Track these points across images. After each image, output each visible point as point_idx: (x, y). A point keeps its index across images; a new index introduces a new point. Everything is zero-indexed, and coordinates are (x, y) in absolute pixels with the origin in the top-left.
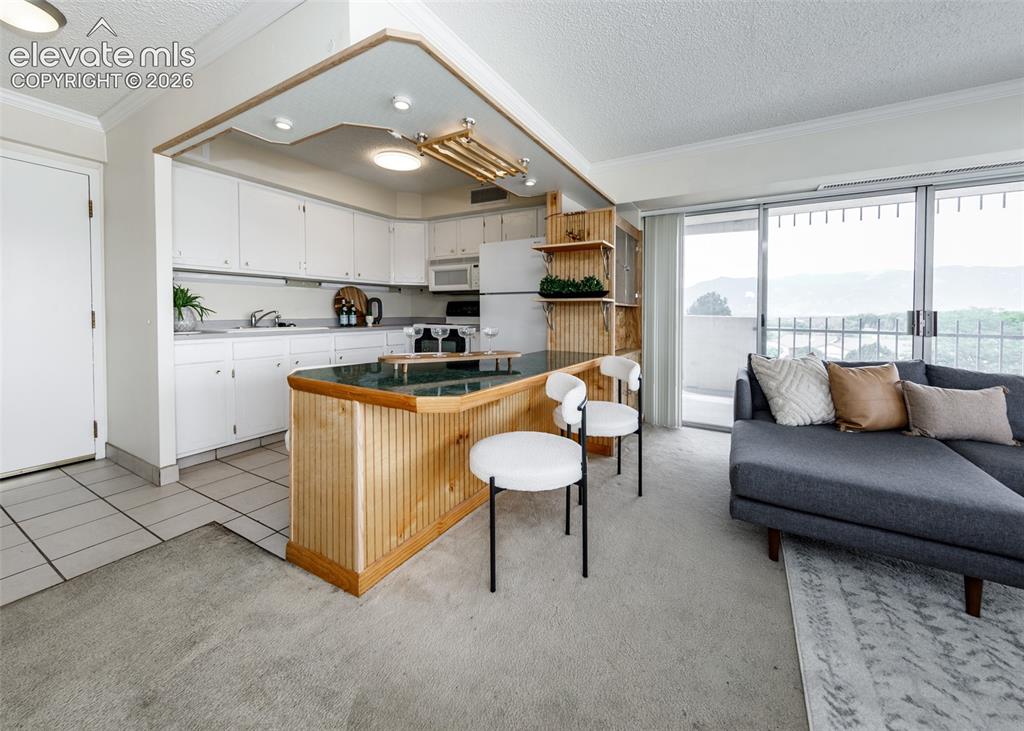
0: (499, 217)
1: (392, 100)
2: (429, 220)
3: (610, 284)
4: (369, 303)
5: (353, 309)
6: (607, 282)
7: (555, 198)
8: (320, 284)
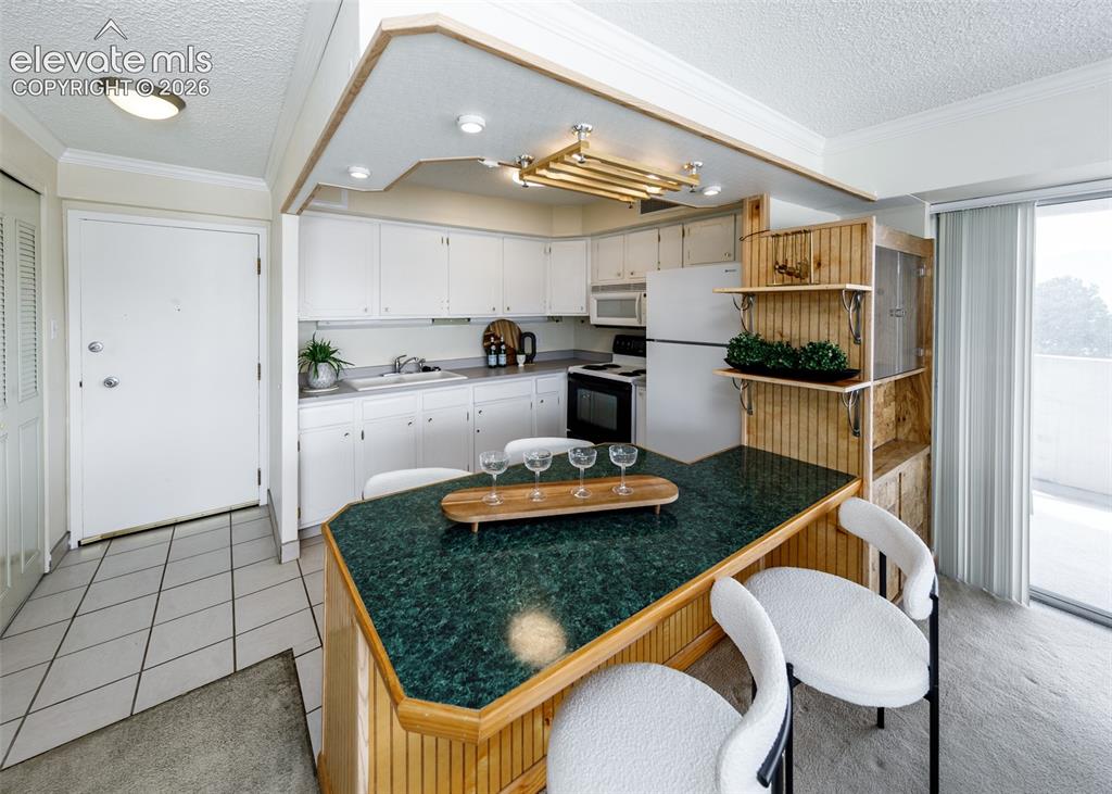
0: (680, 228)
1: (456, 122)
2: (592, 235)
3: (863, 355)
4: (522, 336)
5: (503, 347)
6: (855, 349)
7: (757, 206)
8: (469, 319)
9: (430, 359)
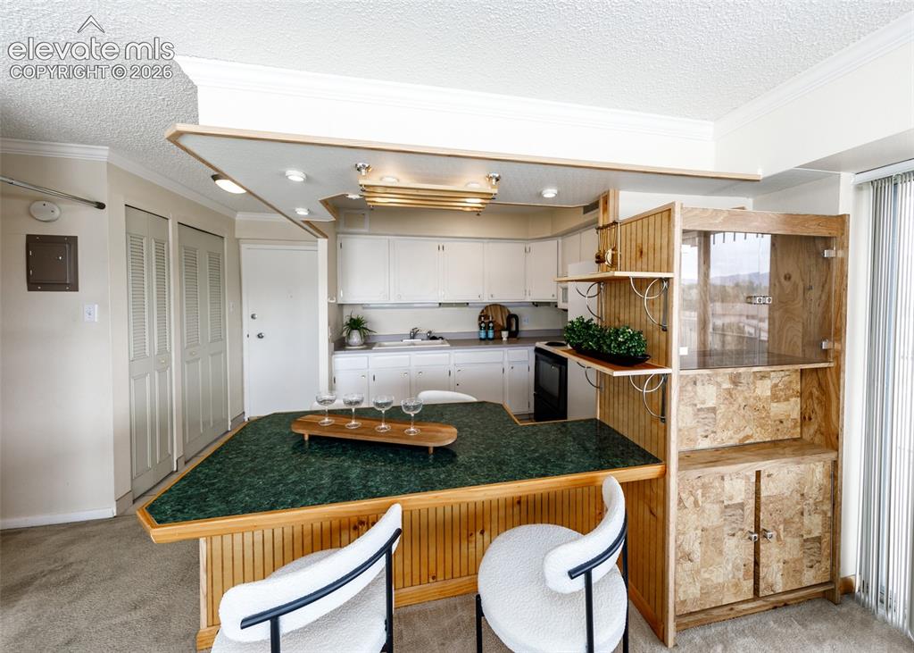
2: (561, 236)
3: (668, 341)
4: (510, 317)
5: (491, 325)
6: (663, 335)
7: (606, 202)
8: (468, 304)
9: (437, 331)
